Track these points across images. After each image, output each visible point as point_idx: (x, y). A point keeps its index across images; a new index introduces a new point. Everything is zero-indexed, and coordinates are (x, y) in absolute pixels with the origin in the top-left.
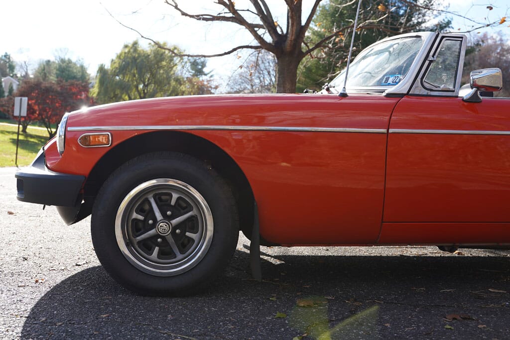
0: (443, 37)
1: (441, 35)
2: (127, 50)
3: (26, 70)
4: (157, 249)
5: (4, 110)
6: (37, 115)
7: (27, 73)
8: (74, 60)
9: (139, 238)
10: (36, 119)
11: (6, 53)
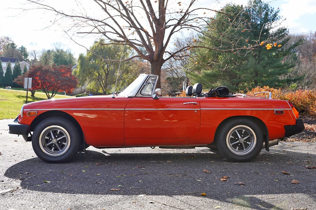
0: (150, 77)
1: (150, 76)
2: (97, 45)
3: (35, 57)
4: (53, 148)
5: (20, 83)
6: (40, 87)
7: (35, 59)
8: (65, 50)
9: (47, 145)
10: (40, 88)
11: (22, 46)
